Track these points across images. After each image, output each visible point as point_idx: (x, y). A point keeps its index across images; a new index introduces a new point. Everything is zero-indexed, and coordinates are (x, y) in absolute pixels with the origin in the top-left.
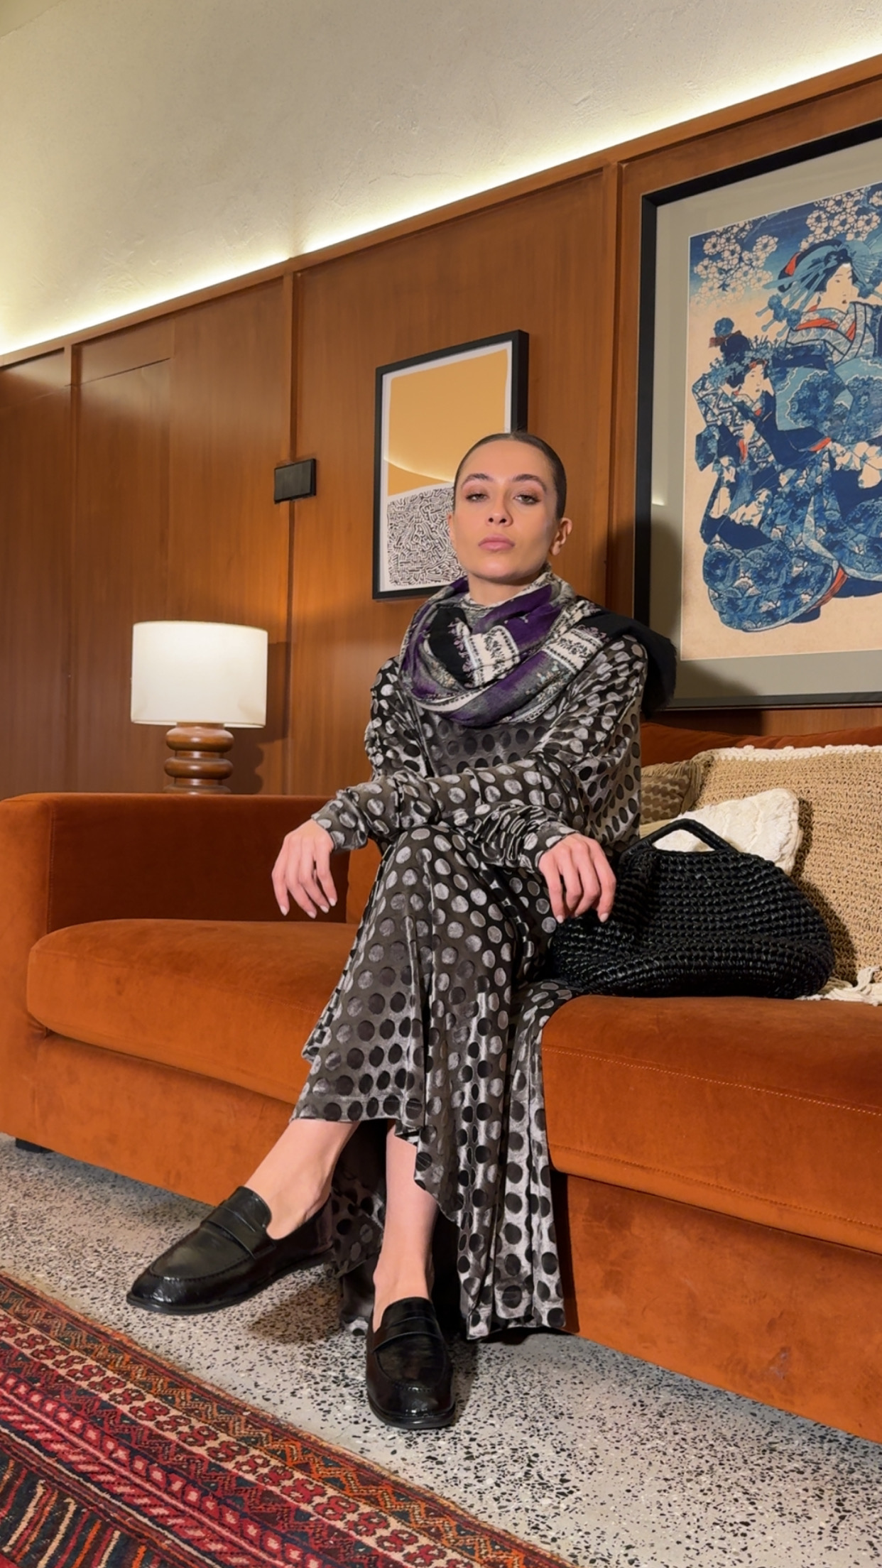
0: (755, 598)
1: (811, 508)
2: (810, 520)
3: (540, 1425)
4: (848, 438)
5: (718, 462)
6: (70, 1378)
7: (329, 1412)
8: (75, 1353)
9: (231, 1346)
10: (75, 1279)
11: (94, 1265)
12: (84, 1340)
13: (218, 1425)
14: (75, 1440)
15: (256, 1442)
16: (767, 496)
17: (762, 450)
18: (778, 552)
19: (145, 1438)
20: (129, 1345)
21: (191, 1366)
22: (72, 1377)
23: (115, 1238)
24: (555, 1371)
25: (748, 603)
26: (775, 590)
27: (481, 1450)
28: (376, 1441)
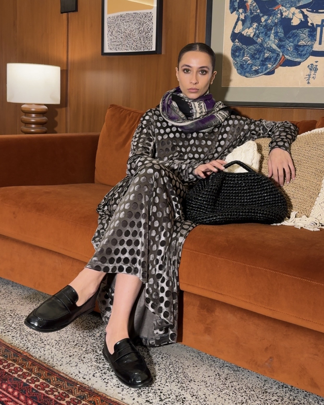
0: (251, 65)
1: (273, 32)
2: (272, 36)
3: (184, 385)
4: (288, 5)
5: (238, 11)
6: (10, 373)
7: (107, 383)
8: (10, 362)
9: (68, 356)
10: (4, 328)
11: (11, 322)
12: (13, 356)
13: (68, 391)
14: (16, 400)
15: (84, 398)
16: (257, 26)
17: (255, 8)
18: (260, 47)
19: (42, 398)
20: (30, 357)
21: (54, 365)
22: (11, 372)
23: (17, 309)
24: (186, 362)
25: (248, 66)
26: (258, 62)
27: (165, 397)
28: (126, 395)
